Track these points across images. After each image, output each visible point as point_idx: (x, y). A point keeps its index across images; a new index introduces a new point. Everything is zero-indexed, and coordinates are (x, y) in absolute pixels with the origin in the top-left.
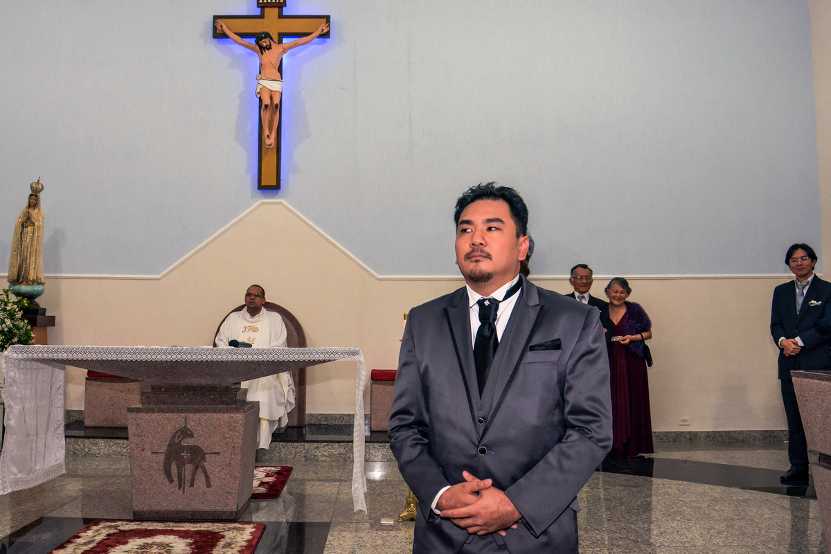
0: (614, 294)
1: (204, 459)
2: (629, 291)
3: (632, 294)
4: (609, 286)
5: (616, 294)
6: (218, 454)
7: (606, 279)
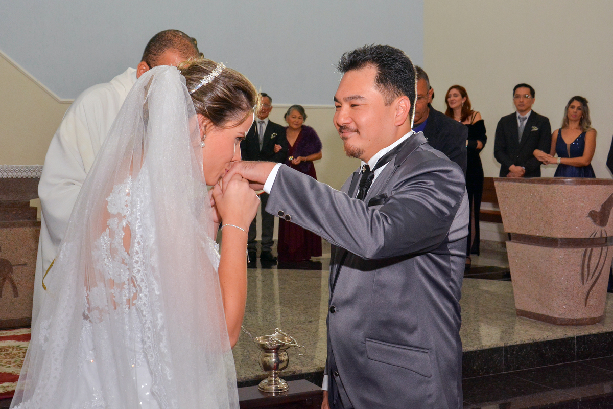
0: (293, 120)
1: (11, 270)
2: (305, 117)
3: (307, 119)
4: (288, 113)
5: (294, 119)
6: (25, 265)
7: (284, 108)
